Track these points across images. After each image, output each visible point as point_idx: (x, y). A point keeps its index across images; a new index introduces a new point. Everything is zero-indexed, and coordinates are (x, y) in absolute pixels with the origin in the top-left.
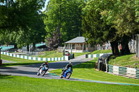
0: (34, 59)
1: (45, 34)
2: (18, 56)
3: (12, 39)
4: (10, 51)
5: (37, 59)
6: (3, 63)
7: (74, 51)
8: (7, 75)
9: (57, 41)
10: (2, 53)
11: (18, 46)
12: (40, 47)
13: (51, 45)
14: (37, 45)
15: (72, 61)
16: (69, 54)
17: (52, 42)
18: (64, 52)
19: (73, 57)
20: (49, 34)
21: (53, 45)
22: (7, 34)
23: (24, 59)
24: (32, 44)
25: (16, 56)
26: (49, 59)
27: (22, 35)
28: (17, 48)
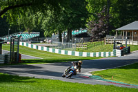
2: (45, 49)
4: (34, 40)
5: (73, 53)
6: (22, 58)
7: (130, 43)
8: (28, 78)
9: (104, 27)
10: (21, 43)
11: (46, 33)
12: (78, 36)
13: (96, 33)
14: (74, 33)
15: (126, 57)
16: (122, 48)
17: (96, 28)
18: (114, 43)
19: (129, 52)
20: (92, 16)
21: (98, 33)
22: (29, 15)
23: (54, 53)
24: (66, 31)
25: (42, 48)
26: (92, 55)
27: (51, 17)
28: (44, 37)
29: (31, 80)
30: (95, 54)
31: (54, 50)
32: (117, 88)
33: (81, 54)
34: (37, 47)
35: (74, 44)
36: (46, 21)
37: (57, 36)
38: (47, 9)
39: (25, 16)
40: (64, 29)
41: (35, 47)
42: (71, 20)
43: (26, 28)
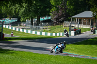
0: (38, 33)
1: (50, 7)
2: (21, 30)
3: (15, 11)
4: (13, 24)
5: (41, 33)
6: (5, 37)
7: (81, 26)
8: (8, 50)
9: (63, 16)
10: (4, 26)
11: (22, 19)
12: (45, 21)
13: (57, 19)
14: (42, 19)
15: (78, 36)
16: (75, 30)
17: (57, 16)
18: (70, 27)
19: (80, 33)
20: (54, 8)
21: (58, 19)
22: (10, 7)
23: (27, 33)
24: (36, 18)
25: (19, 30)
26: (54, 34)
27: (26, 8)
28: (20, 22)
29: (11, 52)
30: (56, 34)
31: (27, 31)
32: (72, 58)
33: (46, 34)
34: (16, 29)
35: (41, 27)
36: (22, 11)
37: (29, 21)
38: (23, 3)
39: (7, 7)
40: (35, 16)
41: (14, 29)
42: (39, 11)
43: (8, 15)
